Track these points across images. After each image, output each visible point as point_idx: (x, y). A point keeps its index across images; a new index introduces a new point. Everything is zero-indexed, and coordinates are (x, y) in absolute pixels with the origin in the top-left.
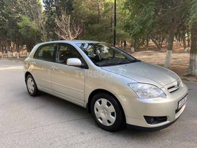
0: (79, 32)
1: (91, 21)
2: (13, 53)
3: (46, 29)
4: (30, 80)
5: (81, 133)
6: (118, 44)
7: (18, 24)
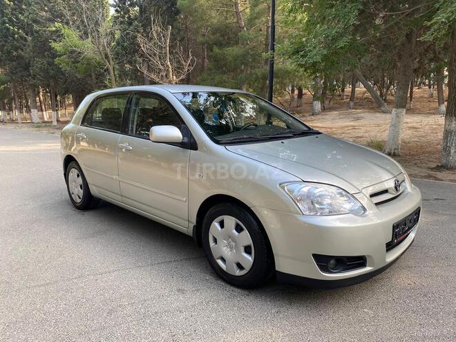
0: (189, 65)
1: (221, 39)
2: (44, 113)
3: (116, 58)
4: (73, 173)
5: (179, 290)
6: (281, 94)
7: (53, 45)
